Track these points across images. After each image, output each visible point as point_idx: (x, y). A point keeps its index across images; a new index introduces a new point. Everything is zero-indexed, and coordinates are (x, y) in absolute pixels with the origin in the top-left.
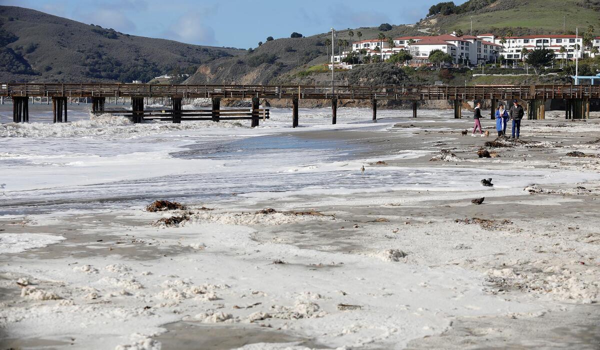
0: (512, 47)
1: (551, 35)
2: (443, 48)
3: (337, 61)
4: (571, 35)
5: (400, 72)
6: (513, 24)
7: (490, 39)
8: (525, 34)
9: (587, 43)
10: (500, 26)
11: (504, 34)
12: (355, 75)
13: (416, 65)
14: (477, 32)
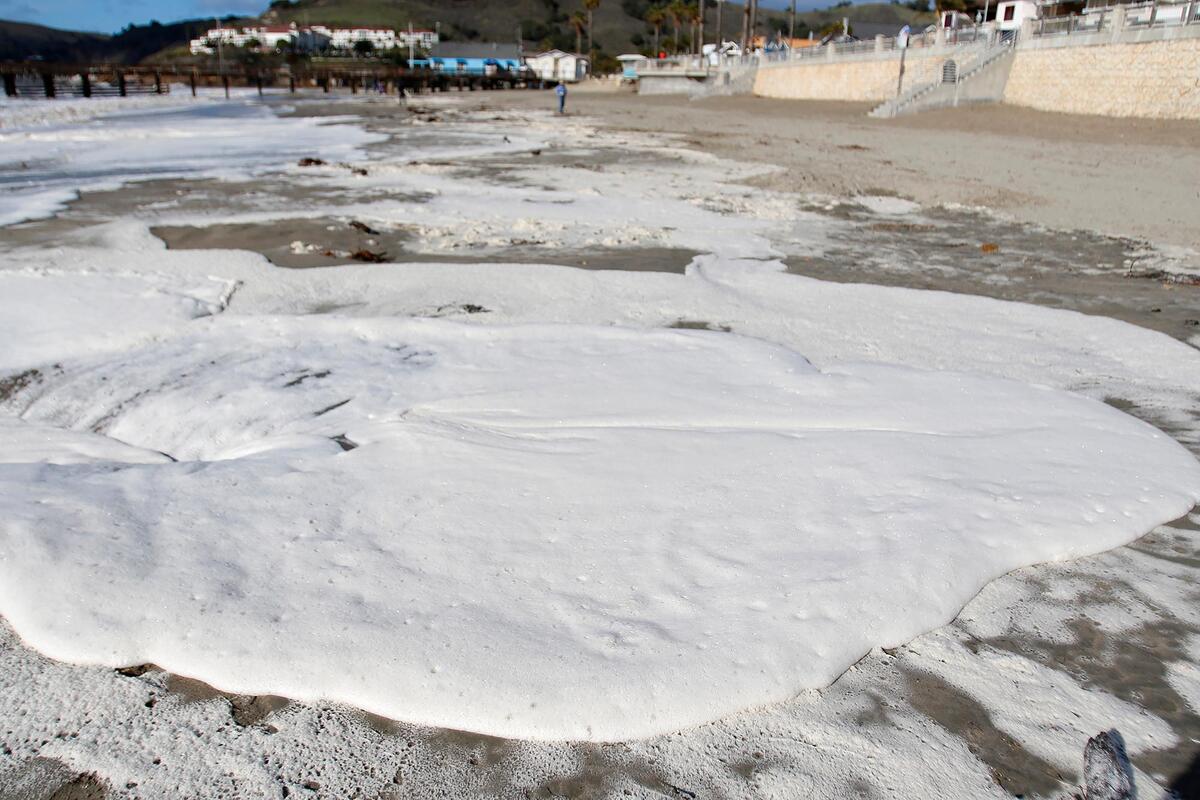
0: (341, 38)
1: (369, 28)
2: (286, 37)
3: (197, 45)
4: (385, 28)
5: (254, 56)
6: (338, 18)
7: (322, 30)
8: (350, 27)
9: (397, 35)
10: (329, 19)
11: (332, 27)
12: (216, 57)
13: (265, 50)
14: (311, 24)
